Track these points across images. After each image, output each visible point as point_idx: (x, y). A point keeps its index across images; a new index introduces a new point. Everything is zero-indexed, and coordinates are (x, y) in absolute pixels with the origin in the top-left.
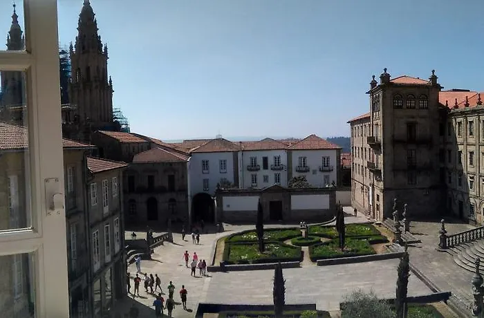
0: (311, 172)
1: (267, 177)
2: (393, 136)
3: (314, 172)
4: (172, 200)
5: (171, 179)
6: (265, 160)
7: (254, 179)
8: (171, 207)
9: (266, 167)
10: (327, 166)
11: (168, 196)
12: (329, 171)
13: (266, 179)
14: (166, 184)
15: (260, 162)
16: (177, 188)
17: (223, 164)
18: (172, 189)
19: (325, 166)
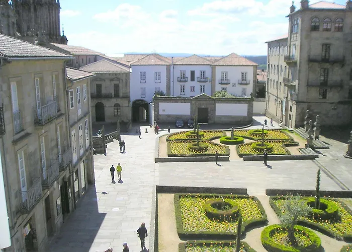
0: (231, 84)
1: (194, 87)
2: (309, 56)
3: (234, 85)
4: (117, 105)
5: (117, 87)
6: (193, 73)
7: (183, 90)
8: (116, 111)
9: (193, 79)
10: (245, 80)
11: (114, 101)
12: (247, 84)
13: (192, 89)
14: (112, 92)
15: (188, 75)
16: (121, 95)
17: (158, 75)
18: (117, 96)
19: (243, 80)
